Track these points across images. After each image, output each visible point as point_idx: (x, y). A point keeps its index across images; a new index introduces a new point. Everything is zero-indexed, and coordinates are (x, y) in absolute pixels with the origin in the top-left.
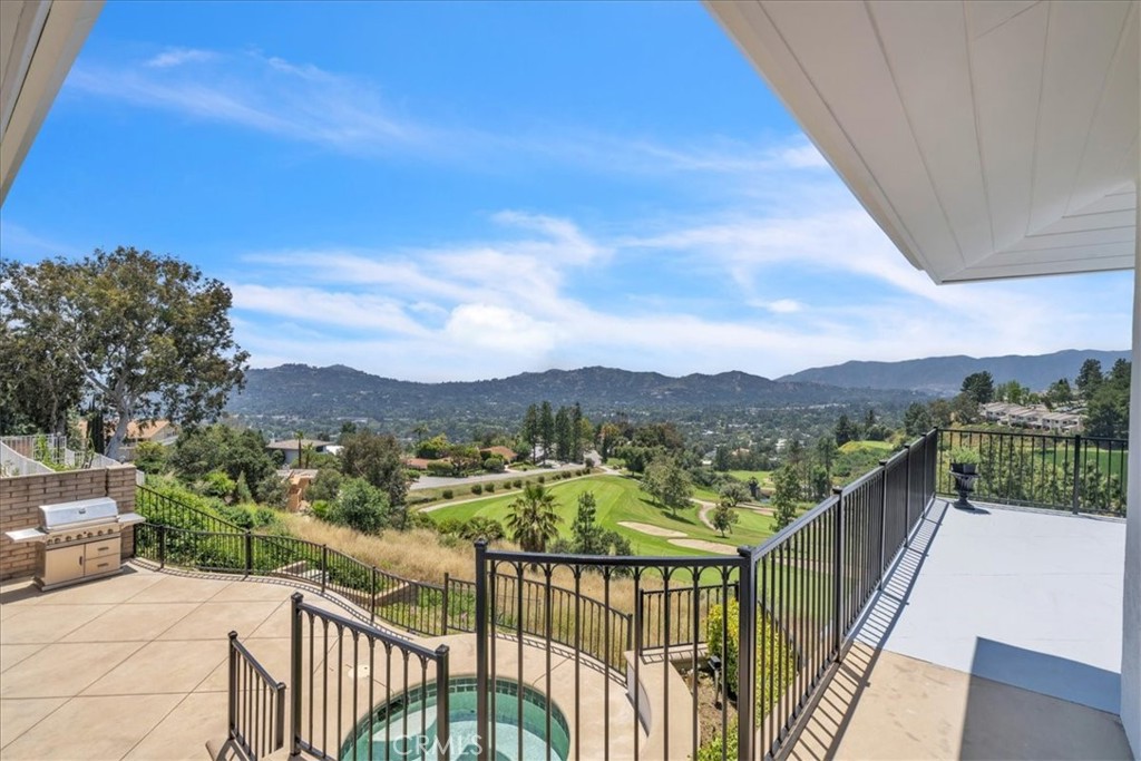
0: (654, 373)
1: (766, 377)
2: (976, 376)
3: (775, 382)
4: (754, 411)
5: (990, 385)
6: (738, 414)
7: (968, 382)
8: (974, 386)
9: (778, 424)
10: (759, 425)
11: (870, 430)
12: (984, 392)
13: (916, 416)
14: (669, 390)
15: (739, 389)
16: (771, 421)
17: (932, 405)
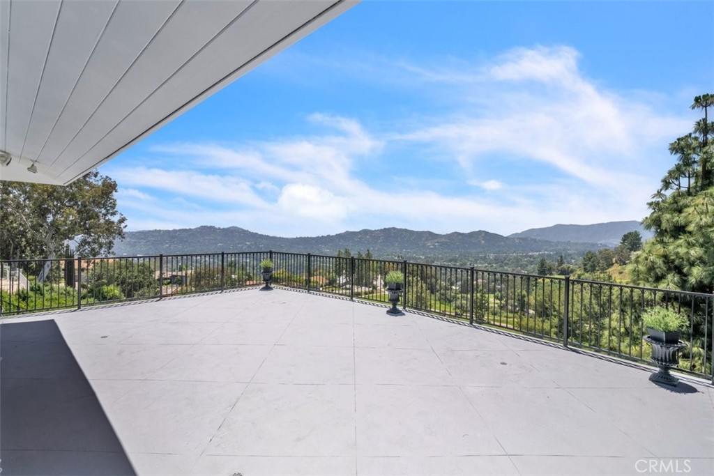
0: (429, 232)
1: (501, 234)
2: (630, 234)
3: (507, 238)
4: (492, 256)
5: (640, 239)
6: (481, 258)
7: (625, 238)
8: (629, 240)
9: (506, 264)
10: (494, 265)
11: (560, 268)
12: (635, 244)
13: (590, 259)
14: (438, 242)
15: (483, 242)
16: (502, 262)
17: (600, 252)
